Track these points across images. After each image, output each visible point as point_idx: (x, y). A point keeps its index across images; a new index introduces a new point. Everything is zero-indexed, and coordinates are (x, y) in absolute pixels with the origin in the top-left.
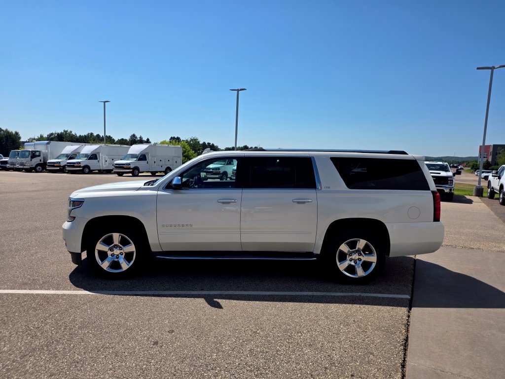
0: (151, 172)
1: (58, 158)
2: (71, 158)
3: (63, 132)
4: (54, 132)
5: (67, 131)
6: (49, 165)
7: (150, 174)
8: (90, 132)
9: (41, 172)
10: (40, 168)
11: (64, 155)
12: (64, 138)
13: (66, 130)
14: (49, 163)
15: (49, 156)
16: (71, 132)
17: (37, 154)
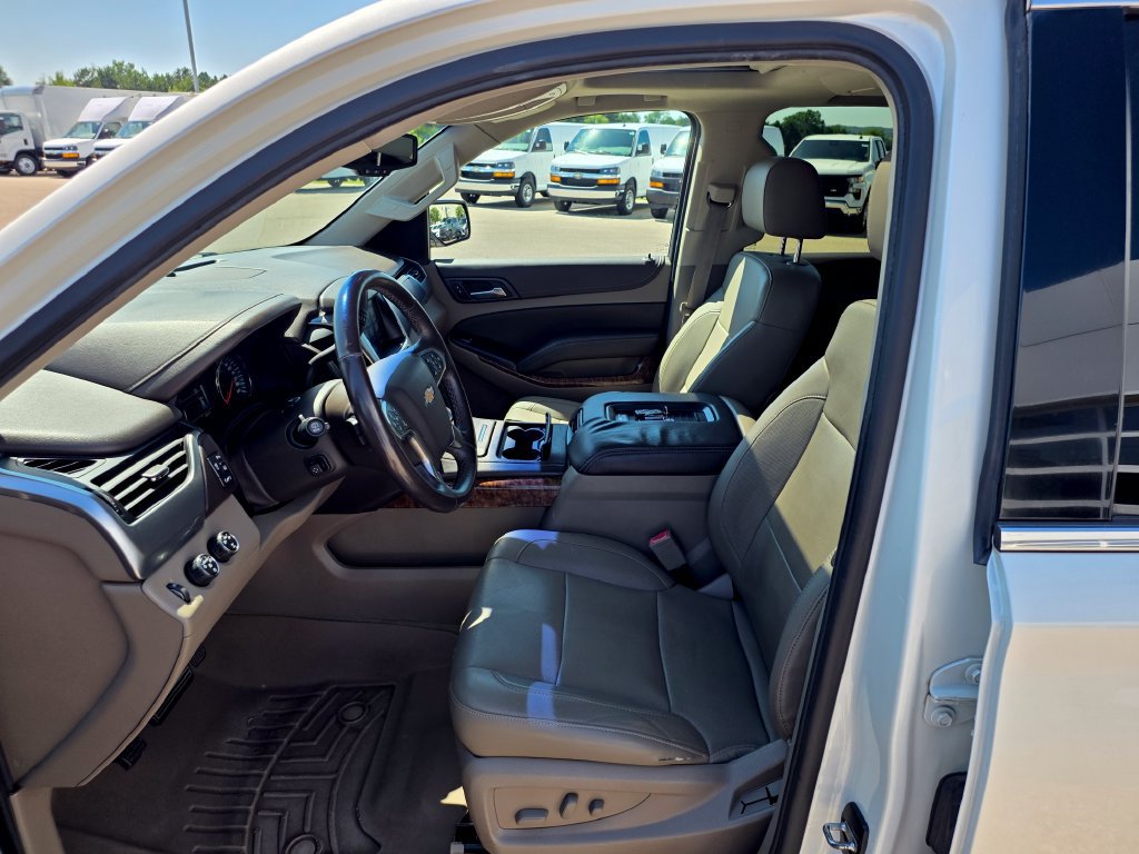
0: (331, 181)
1: (70, 134)
2: (103, 136)
3: (111, 65)
4: (89, 67)
5: (122, 64)
6: (49, 156)
7: (328, 185)
8: (181, 67)
9: (33, 174)
10: (30, 162)
11: (85, 124)
12: (116, 83)
13: (118, 60)
14: (46, 149)
15: (47, 129)
16: (132, 66)
17: (15, 122)
